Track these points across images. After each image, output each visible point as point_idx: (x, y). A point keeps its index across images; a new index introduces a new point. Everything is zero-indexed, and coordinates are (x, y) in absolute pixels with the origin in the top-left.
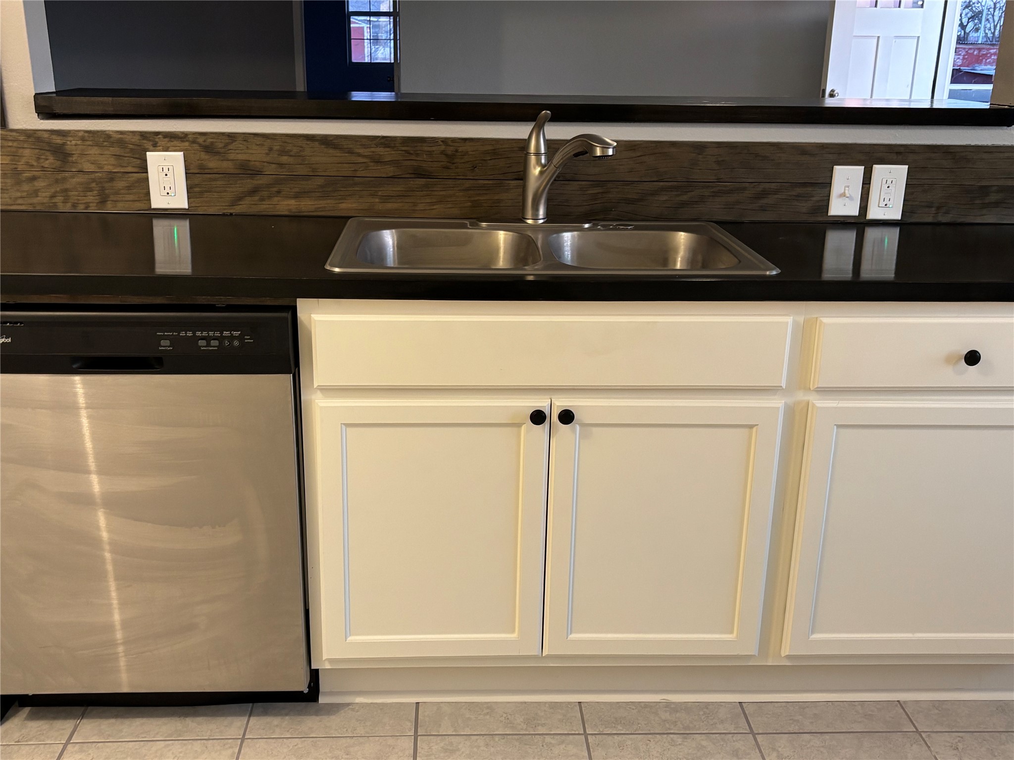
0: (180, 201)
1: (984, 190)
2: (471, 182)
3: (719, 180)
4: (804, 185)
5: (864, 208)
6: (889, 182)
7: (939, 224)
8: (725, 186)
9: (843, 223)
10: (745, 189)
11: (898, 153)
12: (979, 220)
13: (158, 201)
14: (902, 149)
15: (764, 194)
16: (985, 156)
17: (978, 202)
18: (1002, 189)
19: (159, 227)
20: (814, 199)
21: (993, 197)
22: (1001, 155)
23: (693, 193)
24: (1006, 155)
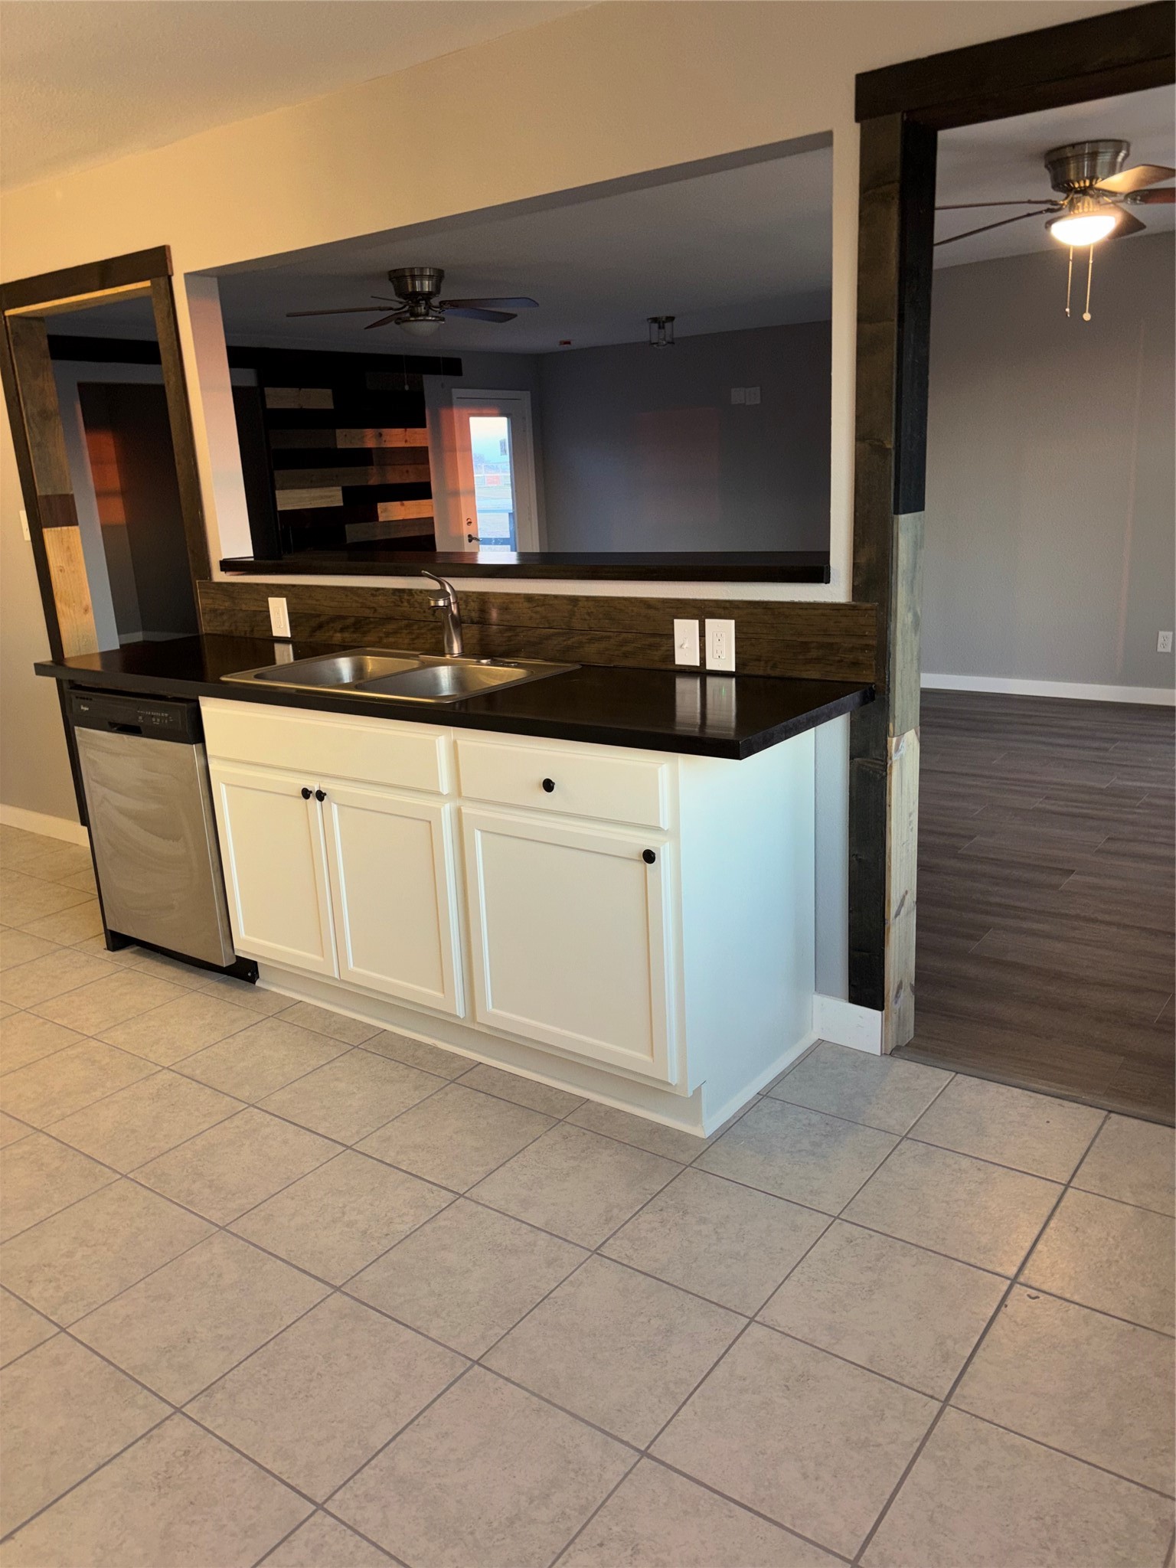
0: (287, 633)
1: (805, 646)
2: (434, 624)
3: (591, 629)
4: (654, 635)
5: (703, 659)
6: (719, 635)
7: (769, 677)
8: (596, 635)
9: (689, 672)
10: (609, 637)
11: (725, 608)
12: (805, 675)
13: (276, 632)
14: (728, 605)
15: (625, 642)
16: (800, 612)
17: (800, 657)
18: (821, 646)
19: (278, 647)
20: (663, 648)
21: (814, 654)
22: (816, 612)
23: (573, 639)
24: (820, 611)
